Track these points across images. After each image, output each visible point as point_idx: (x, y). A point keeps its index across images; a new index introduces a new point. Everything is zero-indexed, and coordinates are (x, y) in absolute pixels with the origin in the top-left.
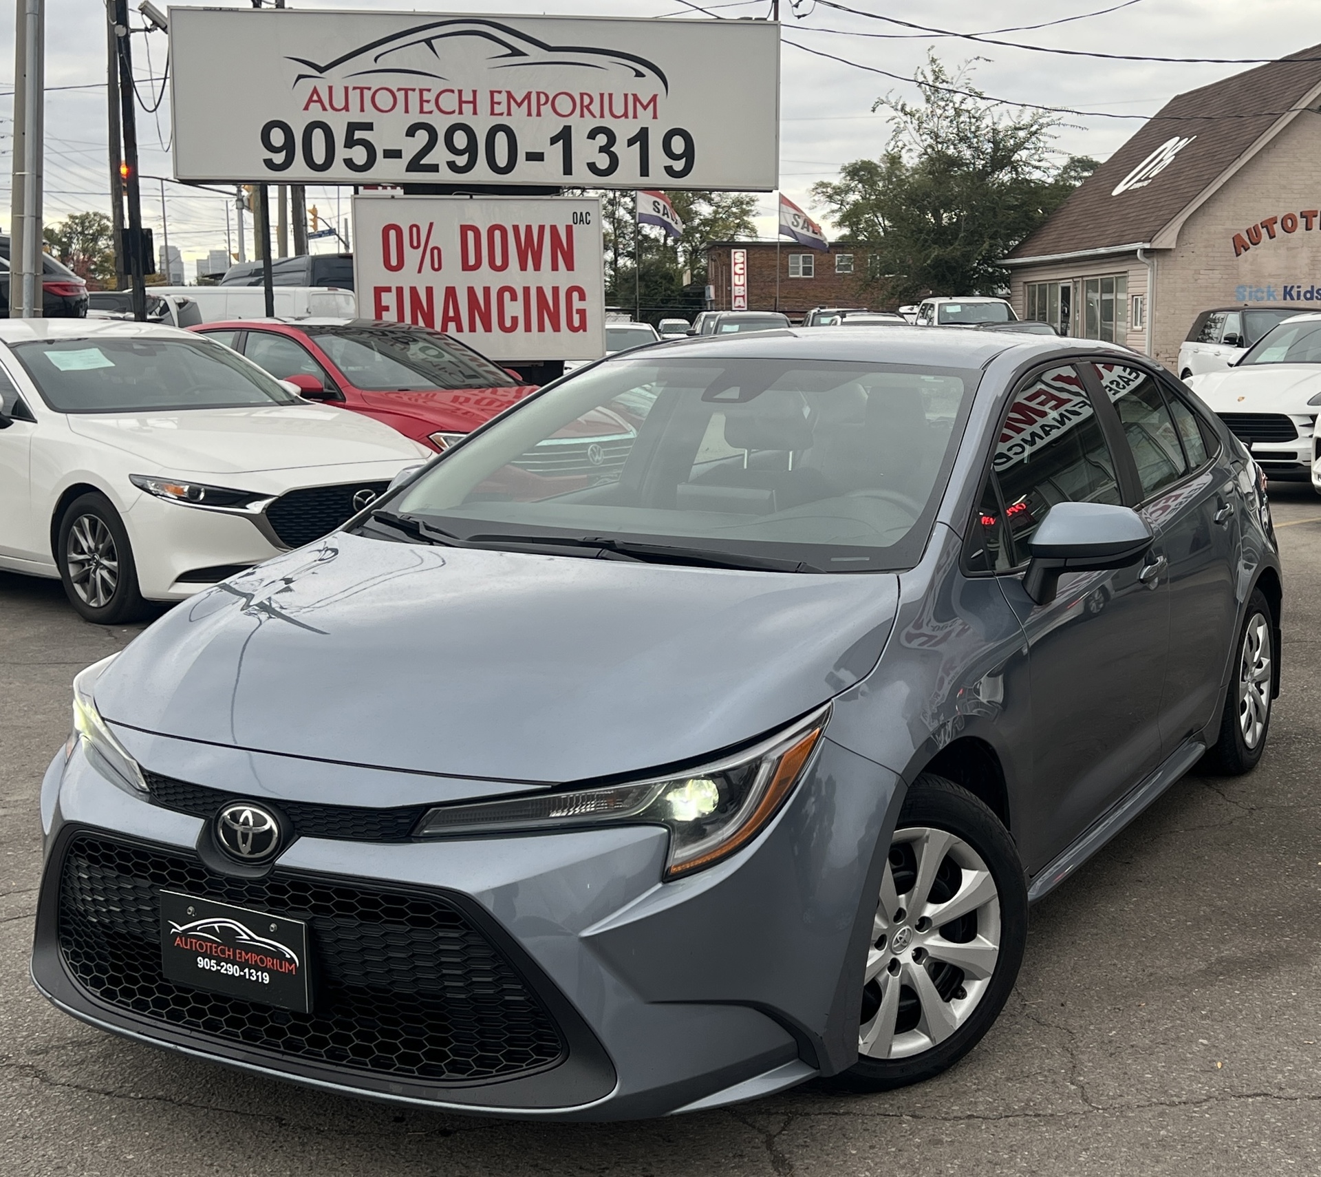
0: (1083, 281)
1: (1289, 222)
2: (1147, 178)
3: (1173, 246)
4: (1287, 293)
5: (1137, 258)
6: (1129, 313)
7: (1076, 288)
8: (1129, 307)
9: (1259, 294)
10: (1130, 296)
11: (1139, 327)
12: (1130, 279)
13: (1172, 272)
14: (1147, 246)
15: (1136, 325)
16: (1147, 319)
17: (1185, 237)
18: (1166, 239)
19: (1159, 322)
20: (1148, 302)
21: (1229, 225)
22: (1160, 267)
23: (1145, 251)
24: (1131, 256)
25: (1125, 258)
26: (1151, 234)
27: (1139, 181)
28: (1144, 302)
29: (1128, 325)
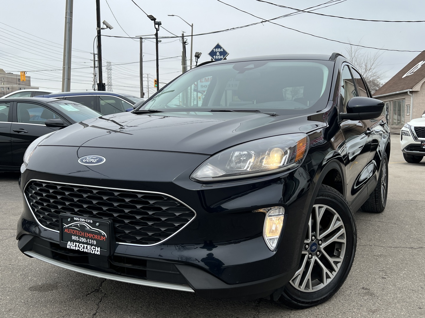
0: (392, 102)
2: (413, 72)
3: (419, 90)
5: (408, 94)
6: (406, 110)
7: (390, 104)
8: (406, 108)
10: (406, 105)
11: (408, 114)
12: (406, 100)
13: (419, 98)
14: (411, 90)
15: (408, 113)
16: (411, 112)
17: (423, 87)
18: (417, 88)
19: (414, 112)
20: (411, 107)
22: (415, 96)
23: (411, 92)
24: (406, 94)
25: (404, 94)
26: (412, 87)
27: (411, 73)
28: (410, 107)
29: (405, 113)
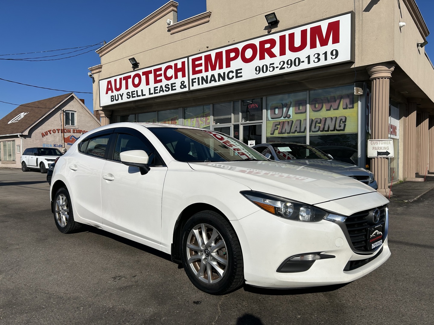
0: (2, 142)
1: (54, 131)
2: (17, 120)
4: (55, 145)
5: (18, 137)
8: (16, 148)
9: (48, 146)
10: (16, 145)
11: (19, 152)
12: (15, 141)
13: (27, 140)
14: (21, 134)
16: (21, 150)
18: (26, 133)
21: (40, 131)
22: (24, 139)
23: (20, 135)
25: (14, 137)
26: (22, 131)
27: (15, 121)
28: (20, 147)
29: (16, 152)
